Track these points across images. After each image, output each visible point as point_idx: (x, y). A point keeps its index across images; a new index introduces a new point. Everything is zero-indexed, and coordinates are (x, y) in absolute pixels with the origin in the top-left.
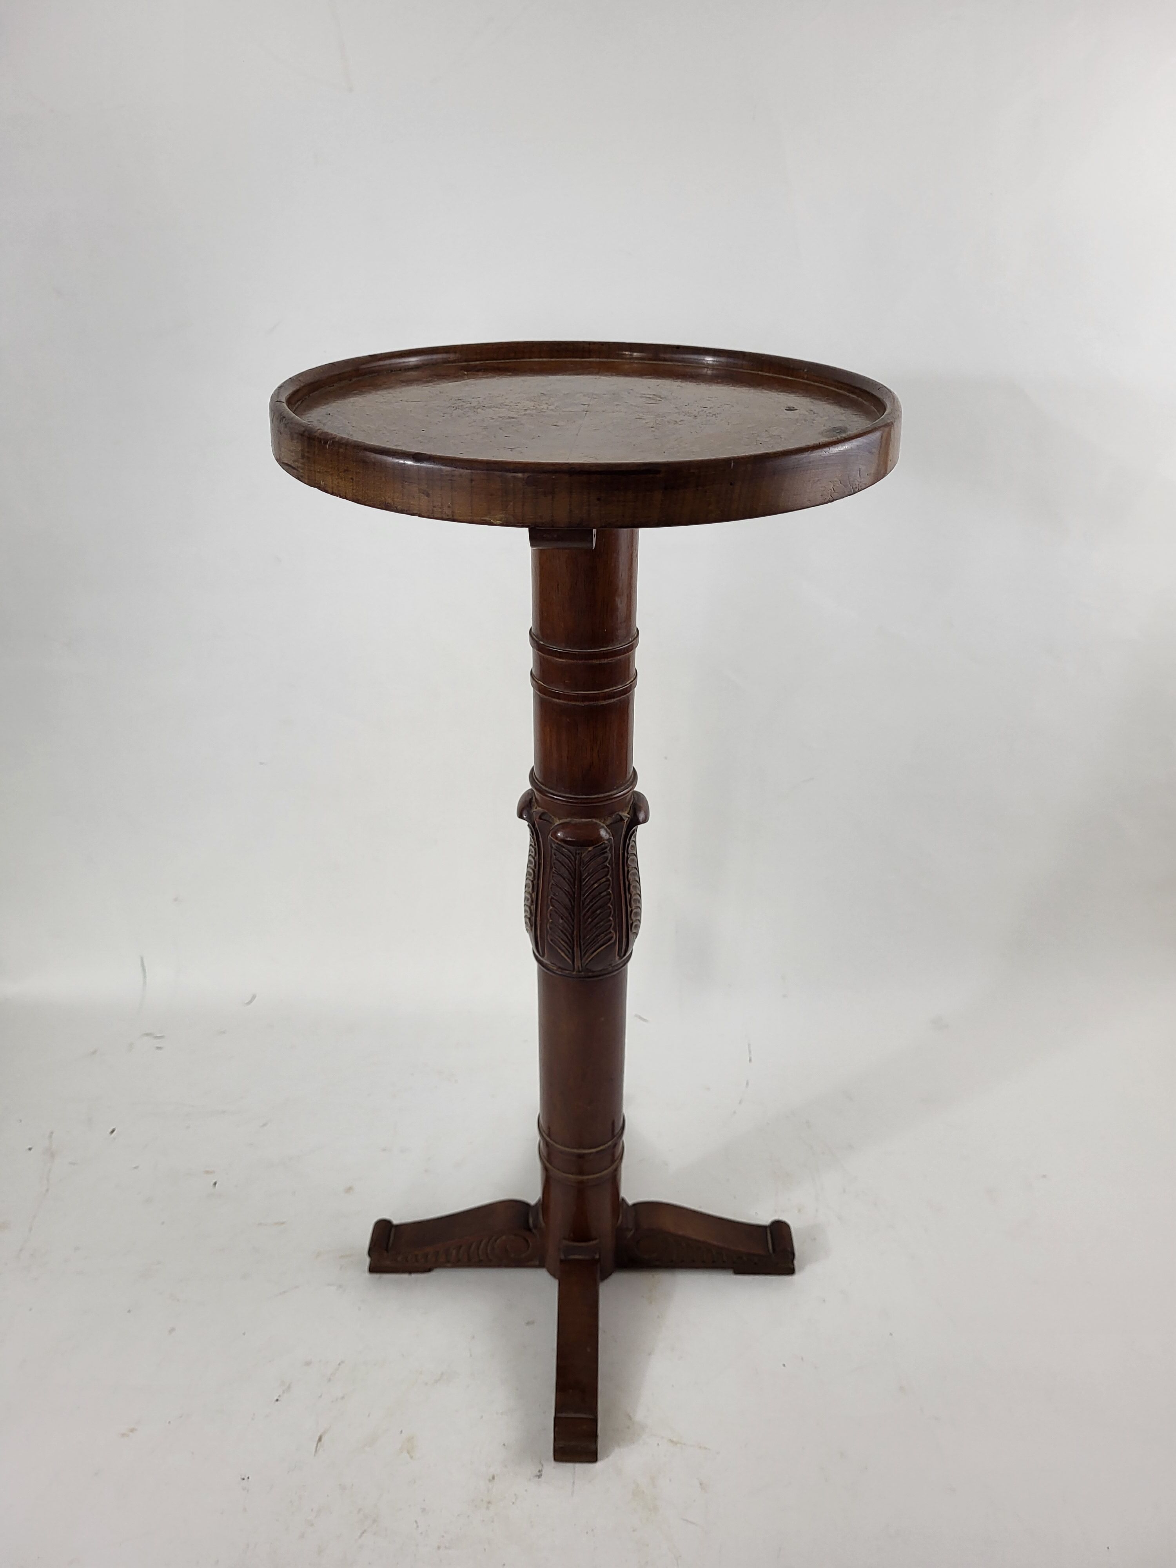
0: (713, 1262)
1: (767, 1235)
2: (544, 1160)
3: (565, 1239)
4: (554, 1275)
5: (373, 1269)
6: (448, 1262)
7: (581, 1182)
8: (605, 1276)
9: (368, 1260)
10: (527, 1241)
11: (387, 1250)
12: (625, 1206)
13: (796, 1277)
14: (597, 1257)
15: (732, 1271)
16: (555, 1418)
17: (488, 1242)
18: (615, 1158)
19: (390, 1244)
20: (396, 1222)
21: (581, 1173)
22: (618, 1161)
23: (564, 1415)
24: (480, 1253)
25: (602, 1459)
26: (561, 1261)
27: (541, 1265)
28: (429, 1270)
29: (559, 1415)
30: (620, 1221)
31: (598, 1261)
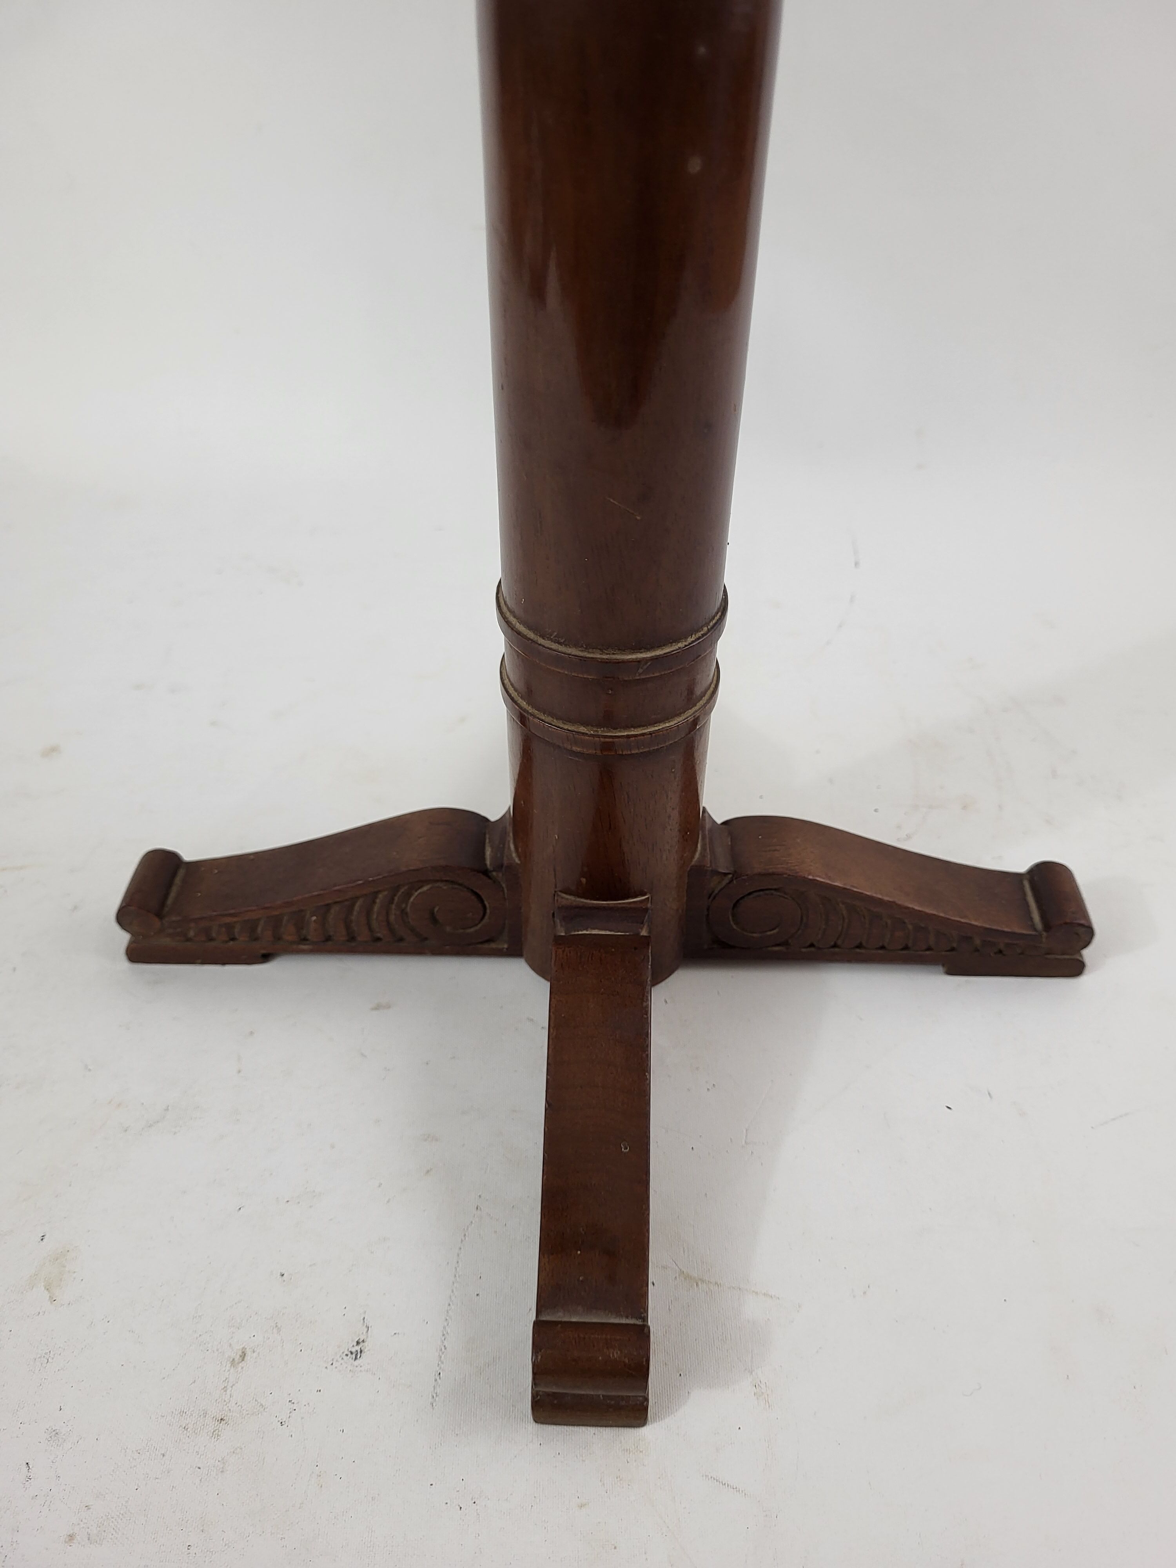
0: (906, 948)
1: (1024, 894)
2: (514, 694)
3: (567, 891)
4: (541, 970)
5: (136, 954)
6: (304, 940)
7: (607, 746)
8: (661, 975)
9: (123, 938)
10: (481, 901)
11: (159, 915)
12: (708, 826)
13: (1084, 980)
14: (644, 933)
15: (941, 968)
16: (538, 1326)
17: (391, 901)
18: (698, 691)
19: (170, 901)
20: (188, 855)
21: (609, 720)
22: (702, 703)
23: (559, 1316)
24: (375, 924)
25: (655, 1421)
26: (559, 941)
27: (514, 951)
28: (265, 958)
29: (544, 1318)
30: (697, 855)
31: (646, 941)
